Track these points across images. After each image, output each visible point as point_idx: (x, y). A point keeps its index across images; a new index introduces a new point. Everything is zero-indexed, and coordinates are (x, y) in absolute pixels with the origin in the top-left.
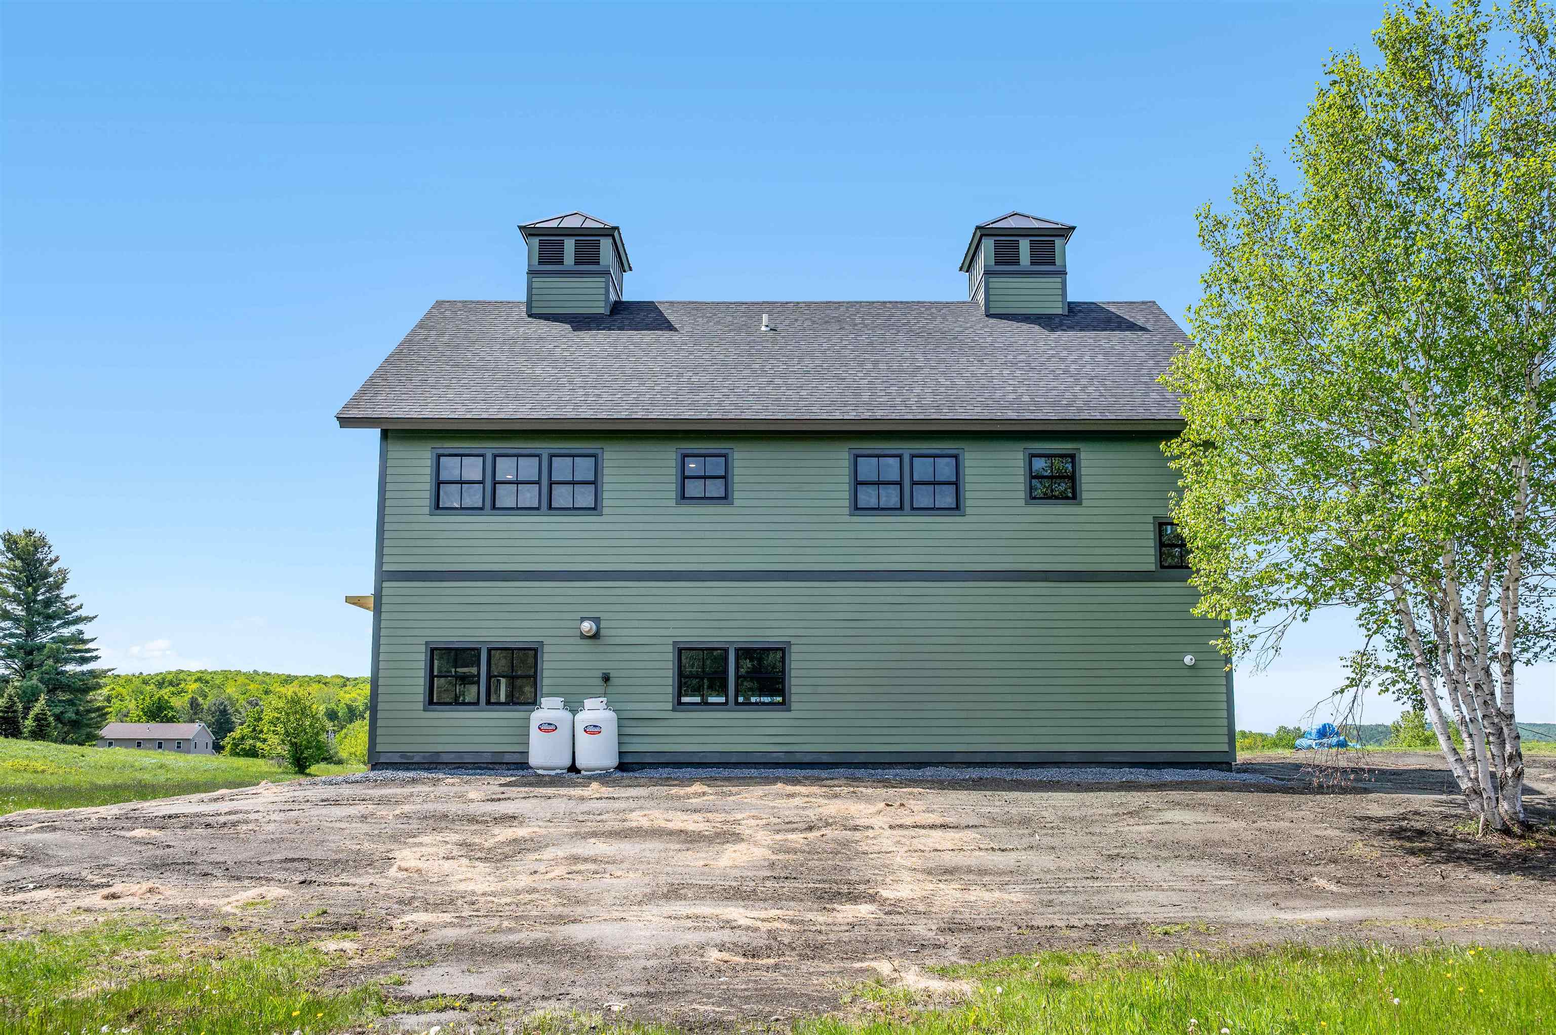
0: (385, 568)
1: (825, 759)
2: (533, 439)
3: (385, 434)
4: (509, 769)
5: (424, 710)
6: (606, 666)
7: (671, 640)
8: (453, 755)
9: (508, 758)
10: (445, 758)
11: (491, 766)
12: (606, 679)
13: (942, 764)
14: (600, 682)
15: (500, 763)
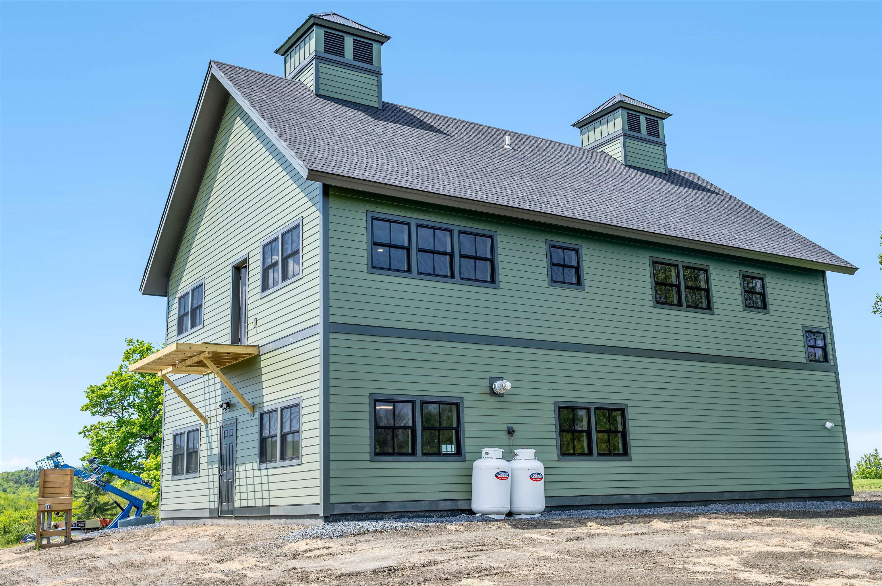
0: (332, 319)
1: (655, 499)
2: (446, 215)
3: (327, 190)
4: (442, 517)
5: (371, 461)
6: (511, 421)
7: (552, 400)
8: (397, 504)
9: (442, 506)
10: (391, 508)
11: (427, 514)
12: (510, 432)
13: (718, 501)
14: (505, 435)
15: (434, 511)
